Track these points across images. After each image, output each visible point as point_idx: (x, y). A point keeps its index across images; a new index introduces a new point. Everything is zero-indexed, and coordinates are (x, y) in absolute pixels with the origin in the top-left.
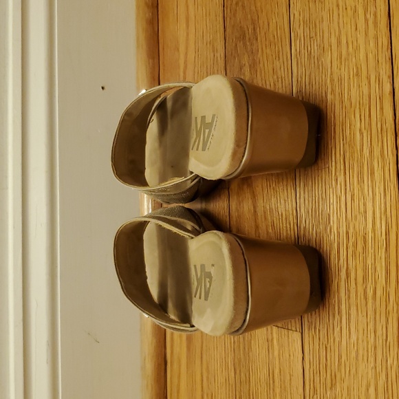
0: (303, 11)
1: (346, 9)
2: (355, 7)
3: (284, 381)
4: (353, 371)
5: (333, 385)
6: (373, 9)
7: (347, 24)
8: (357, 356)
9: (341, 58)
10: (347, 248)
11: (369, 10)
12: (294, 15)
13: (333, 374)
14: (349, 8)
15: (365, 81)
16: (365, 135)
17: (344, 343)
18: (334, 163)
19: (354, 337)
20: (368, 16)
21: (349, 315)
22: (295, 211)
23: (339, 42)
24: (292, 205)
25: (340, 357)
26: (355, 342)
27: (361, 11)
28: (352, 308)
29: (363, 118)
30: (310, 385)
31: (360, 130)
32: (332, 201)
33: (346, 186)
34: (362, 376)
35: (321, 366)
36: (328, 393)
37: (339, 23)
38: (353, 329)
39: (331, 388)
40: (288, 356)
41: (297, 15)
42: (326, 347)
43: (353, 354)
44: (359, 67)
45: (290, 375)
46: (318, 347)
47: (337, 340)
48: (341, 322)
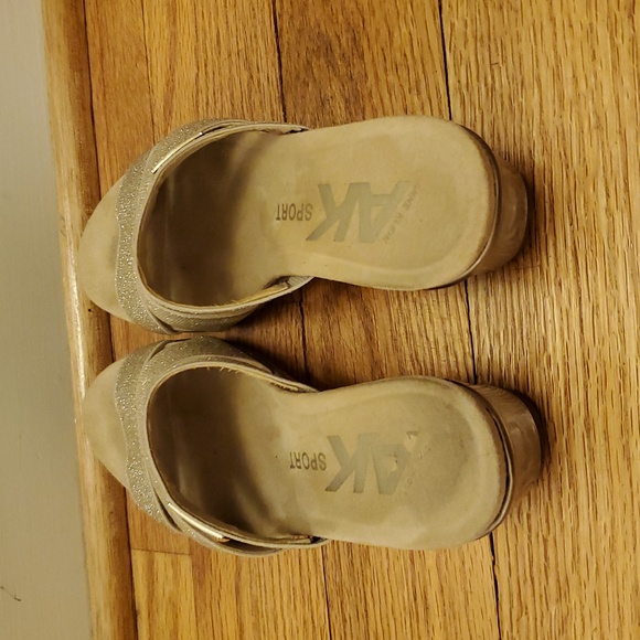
0: (474, 20)
1: (571, 26)
2: (591, 24)
3: (452, 605)
4: (605, 568)
5: (562, 594)
6: (628, 31)
7: (573, 49)
8: (612, 547)
9: (561, 100)
10: (586, 387)
11: (620, 31)
12: (452, 25)
13: (562, 579)
14: (577, 27)
15: (614, 138)
16: (618, 217)
17: (584, 528)
18: (552, 260)
19: (604, 519)
20: (619, 41)
21: (594, 486)
22: (466, 335)
23: (557, 75)
24: (459, 326)
25: (576, 551)
26: (608, 525)
27: (602, 32)
28: (599, 477)
29: (612, 192)
30: (511, 602)
31: (608, 210)
32: (549, 317)
33: (580, 293)
34: (624, 573)
35: (535, 569)
36: (553, 609)
37: (555, 47)
38: (602, 506)
39: (559, 600)
40: (458, 564)
41: (459, 25)
42: (545, 541)
43: (605, 543)
44: (602, 115)
45: (466, 593)
46: (526, 541)
47: (569, 526)
48: (576, 498)
